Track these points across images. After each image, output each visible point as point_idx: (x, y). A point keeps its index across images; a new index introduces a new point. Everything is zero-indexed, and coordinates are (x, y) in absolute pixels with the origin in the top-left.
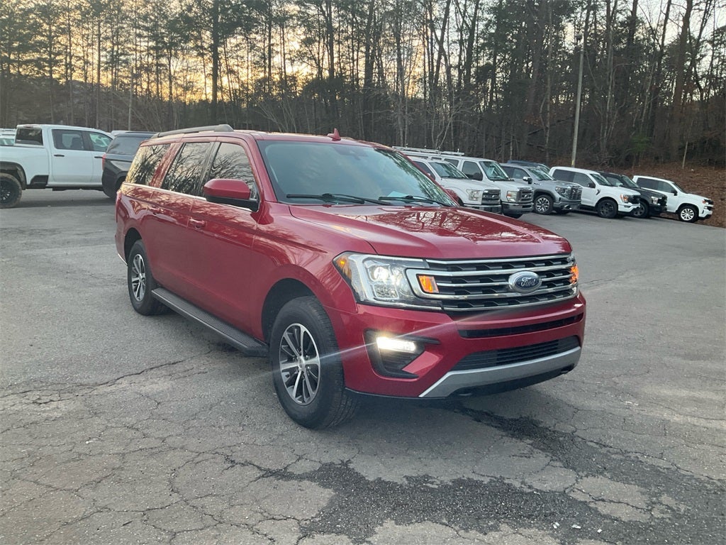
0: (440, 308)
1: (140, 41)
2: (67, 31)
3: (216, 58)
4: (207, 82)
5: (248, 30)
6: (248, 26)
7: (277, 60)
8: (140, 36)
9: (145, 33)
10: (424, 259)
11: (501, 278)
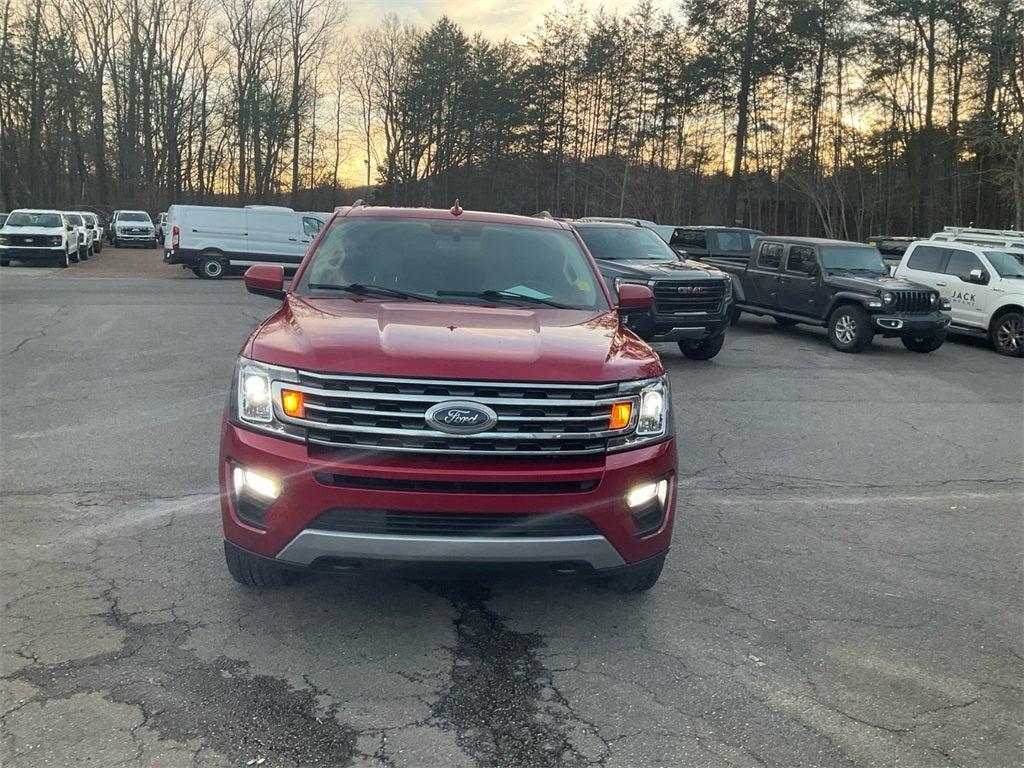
0: (304, 439)
1: (646, 99)
2: (560, 96)
3: (743, 111)
4: (728, 144)
5: (790, 68)
6: (790, 61)
7: (830, 105)
8: (648, 91)
9: (656, 87)
10: (297, 369)
11: (417, 408)
